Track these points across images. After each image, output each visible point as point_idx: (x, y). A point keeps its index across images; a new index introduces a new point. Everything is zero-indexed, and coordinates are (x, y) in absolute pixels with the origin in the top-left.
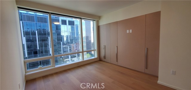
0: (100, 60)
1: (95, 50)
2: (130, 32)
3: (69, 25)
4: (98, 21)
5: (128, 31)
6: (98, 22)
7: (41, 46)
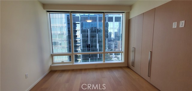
0: (127, 66)
1: (123, 52)
3: (115, 21)
5: (175, 25)
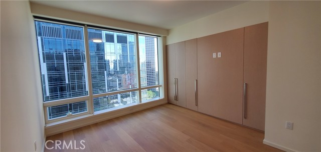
0: (168, 103)
1: (161, 86)
2: (218, 57)
3: (118, 42)
4: (165, 37)
5: (214, 55)
6: (165, 40)
7: (72, 78)
